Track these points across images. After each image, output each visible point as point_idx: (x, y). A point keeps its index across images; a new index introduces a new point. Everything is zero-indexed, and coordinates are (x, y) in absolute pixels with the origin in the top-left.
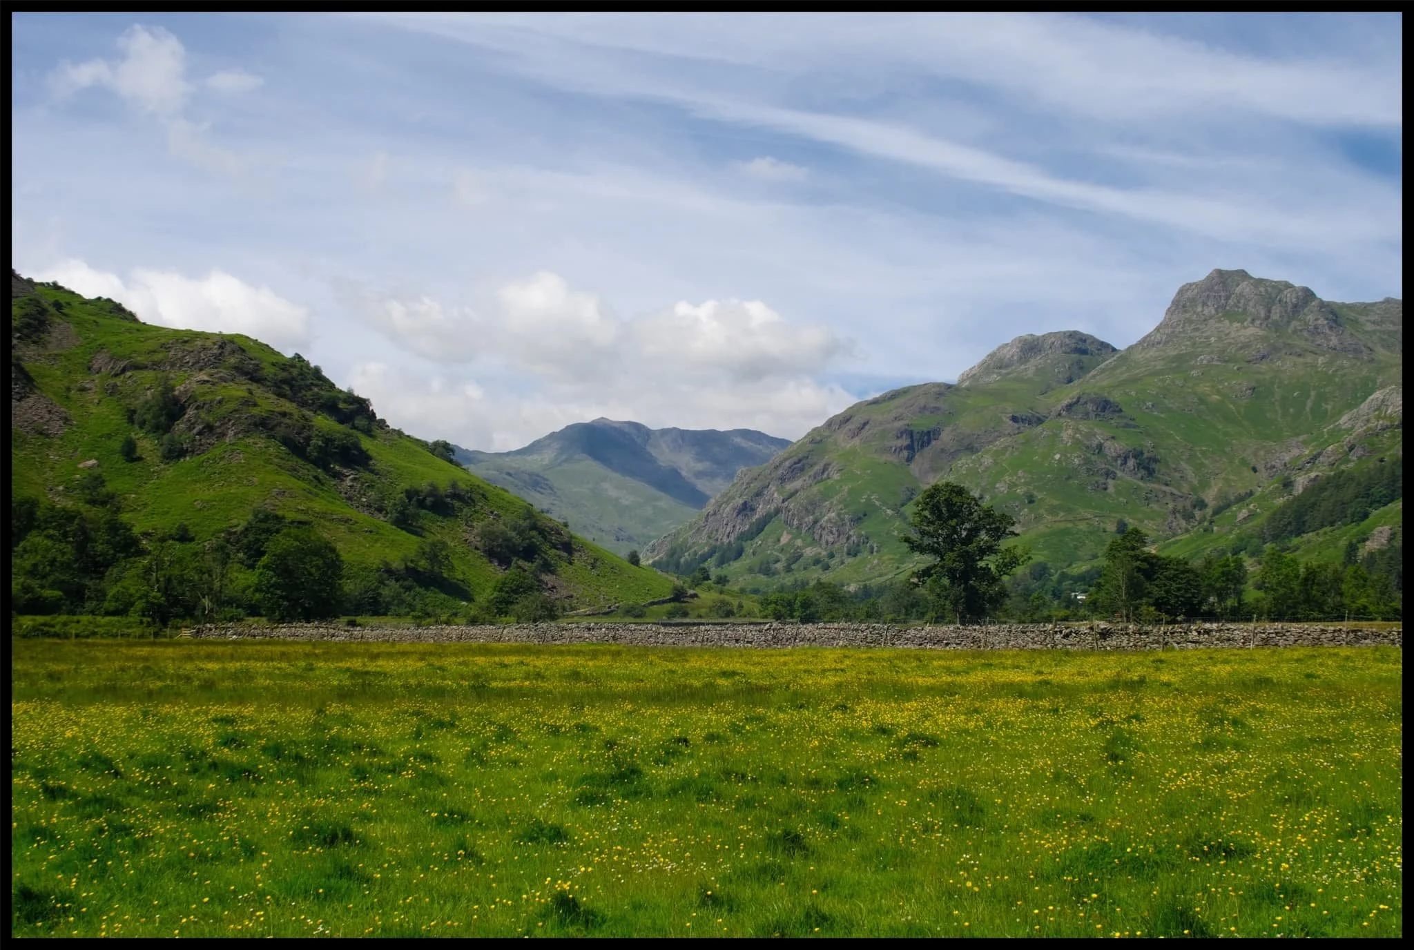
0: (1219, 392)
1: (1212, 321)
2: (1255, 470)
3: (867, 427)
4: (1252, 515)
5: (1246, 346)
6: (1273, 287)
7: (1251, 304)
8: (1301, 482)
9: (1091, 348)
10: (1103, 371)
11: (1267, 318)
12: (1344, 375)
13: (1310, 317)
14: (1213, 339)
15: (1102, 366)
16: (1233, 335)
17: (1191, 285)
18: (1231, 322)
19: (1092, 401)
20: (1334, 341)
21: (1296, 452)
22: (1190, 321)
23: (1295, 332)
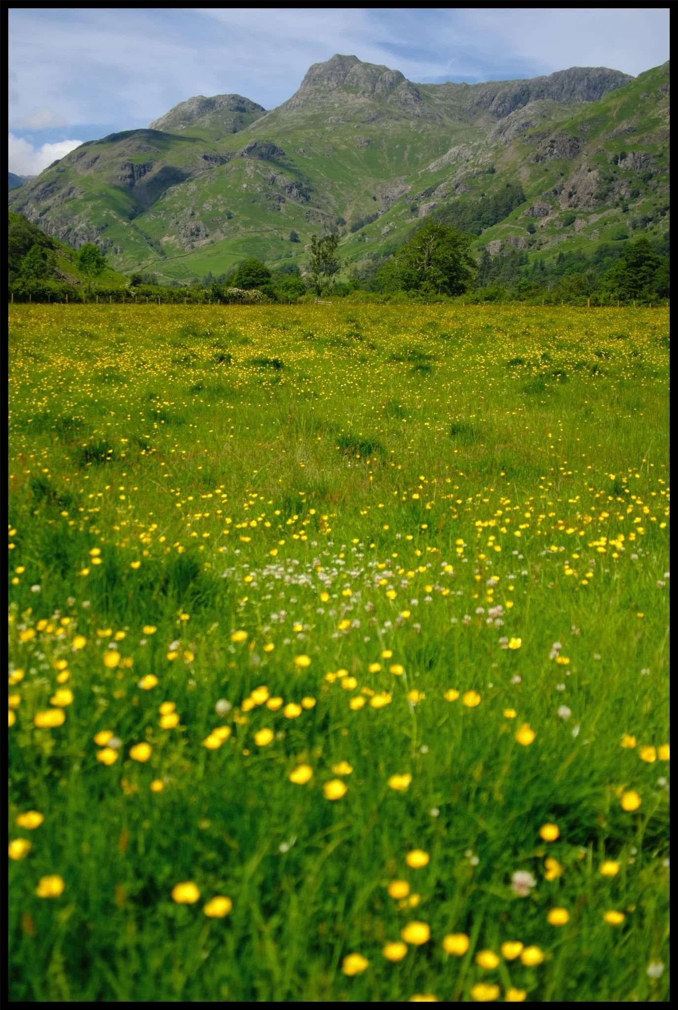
0: (345, 143)
1: (334, 92)
2: (375, 199)
3: (98, 161)
4: (392, 230)
5: (361, 111)
6: (376, 70)
7: (362, 80)
8: (424, 209)
9: (248, 108)
10: (260, 125)
11: (373, 91)
12: (429, 135)
13: (402, 93)
14: (336, 105)
15: (259, 121)
16: (350, 102)
17: (318, 65)
18: (348, 93)
19: (265, 146)
20: (418, 111)
21: (401, 187)
22: (319, 91)
23: (391, 103)
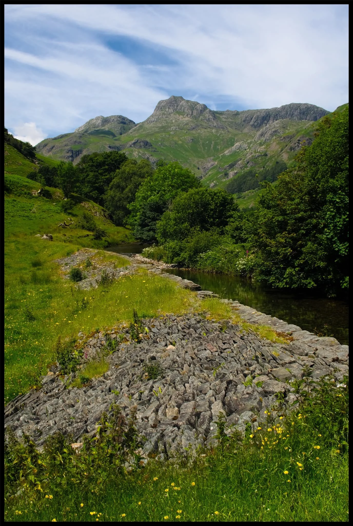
0: (181, 140)
1: (172, 115)
2: (199, 169)
3: (54, 148)
4: (215, 185)
5: (187, 124)
6: (193, 104)
7: (186, 109)
8: (231, 174)
9: (127, 122)
10: (134, 131)
11: (192, 114)
12: (223, 136)
13: (207, 115)
14: (174, 121)
15: (134, 128)
16: (180, 120)
17: (163, 101)
18: (179, 115)
20: (215, 124)
21: (212, 163)
22: (164, 114)
23: (202, 120)
